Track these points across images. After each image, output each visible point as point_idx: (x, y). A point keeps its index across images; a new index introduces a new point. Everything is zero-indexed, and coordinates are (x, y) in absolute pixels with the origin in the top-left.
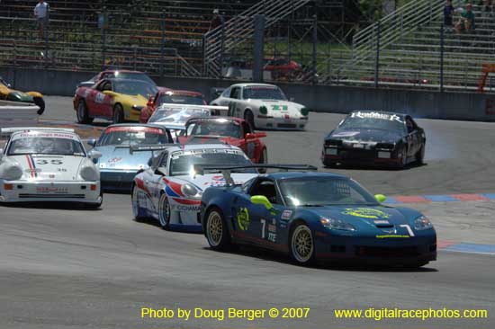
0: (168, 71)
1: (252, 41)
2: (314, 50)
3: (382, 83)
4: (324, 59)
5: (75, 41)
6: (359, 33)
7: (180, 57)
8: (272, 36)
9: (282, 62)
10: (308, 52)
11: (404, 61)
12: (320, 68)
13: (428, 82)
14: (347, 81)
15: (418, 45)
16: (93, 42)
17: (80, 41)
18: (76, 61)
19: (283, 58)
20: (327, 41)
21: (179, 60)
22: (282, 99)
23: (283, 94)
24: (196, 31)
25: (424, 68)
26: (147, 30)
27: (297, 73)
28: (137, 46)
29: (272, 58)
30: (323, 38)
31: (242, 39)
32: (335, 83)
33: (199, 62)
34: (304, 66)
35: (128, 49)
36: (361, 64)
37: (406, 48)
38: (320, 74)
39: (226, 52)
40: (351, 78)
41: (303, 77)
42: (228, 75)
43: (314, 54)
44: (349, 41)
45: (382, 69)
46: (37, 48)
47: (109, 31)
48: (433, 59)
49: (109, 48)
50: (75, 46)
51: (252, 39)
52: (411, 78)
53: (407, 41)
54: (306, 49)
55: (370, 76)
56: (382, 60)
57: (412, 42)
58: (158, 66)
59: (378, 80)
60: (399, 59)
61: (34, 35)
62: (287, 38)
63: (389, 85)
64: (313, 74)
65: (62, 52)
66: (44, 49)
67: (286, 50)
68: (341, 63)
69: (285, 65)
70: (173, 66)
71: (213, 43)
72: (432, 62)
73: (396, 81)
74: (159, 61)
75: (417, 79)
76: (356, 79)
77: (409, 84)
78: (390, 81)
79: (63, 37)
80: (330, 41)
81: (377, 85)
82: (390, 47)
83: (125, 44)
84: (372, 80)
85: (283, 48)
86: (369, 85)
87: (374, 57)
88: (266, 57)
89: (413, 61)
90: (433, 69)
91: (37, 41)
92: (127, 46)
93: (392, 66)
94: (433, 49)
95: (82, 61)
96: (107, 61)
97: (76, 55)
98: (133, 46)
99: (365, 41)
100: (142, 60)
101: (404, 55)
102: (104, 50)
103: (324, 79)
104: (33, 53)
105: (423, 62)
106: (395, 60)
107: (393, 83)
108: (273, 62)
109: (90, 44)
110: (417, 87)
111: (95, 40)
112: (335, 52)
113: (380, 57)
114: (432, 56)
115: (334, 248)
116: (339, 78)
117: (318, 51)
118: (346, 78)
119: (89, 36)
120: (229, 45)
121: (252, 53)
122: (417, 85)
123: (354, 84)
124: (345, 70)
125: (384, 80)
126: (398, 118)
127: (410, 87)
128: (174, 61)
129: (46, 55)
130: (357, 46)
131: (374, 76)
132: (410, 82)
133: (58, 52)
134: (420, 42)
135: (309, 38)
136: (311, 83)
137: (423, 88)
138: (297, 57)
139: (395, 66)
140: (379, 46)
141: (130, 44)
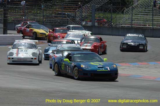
0: (64, 23)
1: (91, 13)
2: (111, 15)
3: (133, 26)
4: (114, 19)
5: (34, 13)
6: (126, 10)
7: (68, 18)
8: (98, 11)
9: (101, 19)
10: (110, 16)
11: (141, 19)
12: (114, 21)
13: (149, 26)
14: (122, 25)
15: (145, 14)
16: (40, 14)
17: (36, 13)
18: (34, 20)
19: (101, 18)
20: (115, 13)
21: (68, 19)
22: (83, 30)
23: (83, 28)
24: (73, 10)
25: (147, 21)
26: (57, 10)
27: (106, 23)
28: (54, 15)
29: (98, 18)
30: (114, 12)
31: (88, 12)
32: (118, 26)
33: (74, 20)
34: (108, 21)
35: (51, 16)
36: (126, 20)
37: (141, 15)
38: (113, 23)
39: (83, 16)
40: (123, 24)
41: (108, 24)
42: (84, 24)
43: (111, 17)
44: (123, 13)
45: (133, 22)
46: (22, 16)
47: (45, 10)
48: (150, 18)
49: (45, 16)
50: (34, 15)
51: (91, 12)
52: (143, 24)
53: (141, 12)
54: (109, 15)
55: (130, 24)
56: (134, 19)
57: (143, 12)
58: (61, 21)
59: (132, 25)
60: (139, 18)
61: (21, 12)
62: (103, 12)
63: (136, 27)
64: (111, 23)
65: (30, 17)
66: (24, 16)
67: (102, 16)
68: (120, 20)
69: (102, 21)
70: (66, 21)
71: (79, 13)
72: (150, 19)
73: (138, 25)
74: (62, 20)
75: (145, 24)
76: (125, 25)
77: (142, 26)
78: (136, 25)
79: (30, 12)
80: (117, 13)
81: (132, 27)
82: (136, 14)
83: (50, 14)
84: (130, 25)
85: (101, 15)
86: (129, 27)
87: (131, 18)
88: (96, 18)
89: (143, 19)
90: (150, 21)
91: (22, 13)
92: (51, 15)
93: (136, 20)
94: (150, 15)
95: (37, 20)
96: (44, 20)
97: (34, 18)
98: (53, 15)
99: (128, 13)
100: (56, 19)
101: (141, 17)
102: (44, 16)
103: (115, 25)
104: (21, 17)
105: (147, 19)
106: (137, 19)
107: (137, 26)
108: (98, 20)
109: (39, 14)
110: (145, 27)
111: (41, 13)
112: (118, 16)
113: (133, 18)
114: (150, 17)
115: (84, 74)
116: (120, 24)
117: (113, 16)
118: (122, 24)
119: (38, 12)
120: (84, 14)
121: (91, 17)
122: (145, 26)
123: (125, 26)
124: (121, 22)
125: (134, 25)
126: (142, 36)
127: (143, 27)
128: (66, 19)
129: (25, 18)
130: (125, 14)
131: (131, 24)
132: (143, 25)
133: (29, 17)
134: (146, 12)
135: (110, 12)
136: (111, 26)
137: (147, 27)
138: (106, 18)
139: (138, 20)
140: (132, 14)
141: (52, 14)
